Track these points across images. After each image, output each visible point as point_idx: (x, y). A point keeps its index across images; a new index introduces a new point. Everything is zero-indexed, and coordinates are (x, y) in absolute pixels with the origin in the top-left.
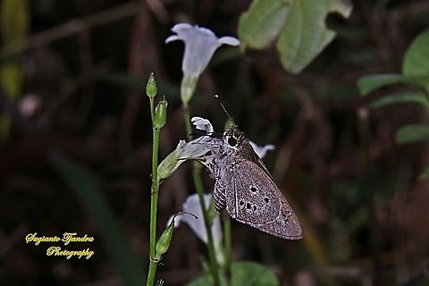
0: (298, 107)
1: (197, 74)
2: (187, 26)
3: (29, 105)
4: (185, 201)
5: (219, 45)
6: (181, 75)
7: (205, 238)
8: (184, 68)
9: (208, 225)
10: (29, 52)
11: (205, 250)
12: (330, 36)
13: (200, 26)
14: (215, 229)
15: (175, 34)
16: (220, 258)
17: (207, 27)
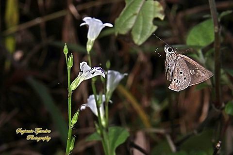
0: (137, 56)
1: (94, 39)
2: (90, 18)
3: (18, 55)
4: (88, 97)
5: (104, 27)
6: (87, 39)
7: (97, 114)
8: (89, 37)
9: (98, 107)
10: (18, 32)
11: (96, 119)
12: (155, 28)
13: (95, 18)
14: (101, 109)
15: (84, 22)
16: (103, 123)
17: (99, 19)
